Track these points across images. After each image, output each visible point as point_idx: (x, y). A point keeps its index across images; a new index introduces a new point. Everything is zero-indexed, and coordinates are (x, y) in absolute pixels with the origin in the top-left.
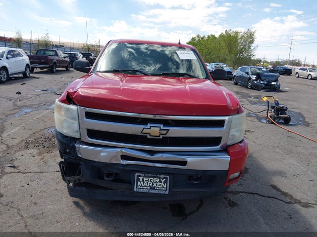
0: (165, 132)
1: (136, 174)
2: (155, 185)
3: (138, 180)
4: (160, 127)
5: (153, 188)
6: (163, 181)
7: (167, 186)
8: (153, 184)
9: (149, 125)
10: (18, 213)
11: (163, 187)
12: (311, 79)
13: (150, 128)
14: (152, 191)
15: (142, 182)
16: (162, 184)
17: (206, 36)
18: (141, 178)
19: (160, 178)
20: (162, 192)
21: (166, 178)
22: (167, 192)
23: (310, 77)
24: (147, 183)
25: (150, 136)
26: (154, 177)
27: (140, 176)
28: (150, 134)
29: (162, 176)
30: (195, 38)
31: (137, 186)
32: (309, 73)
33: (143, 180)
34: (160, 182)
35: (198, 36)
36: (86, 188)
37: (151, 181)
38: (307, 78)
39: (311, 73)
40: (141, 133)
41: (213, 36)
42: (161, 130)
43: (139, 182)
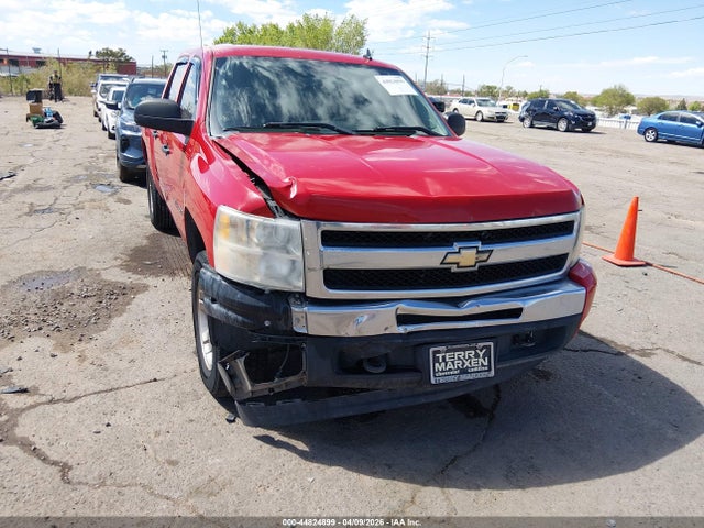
0: (485, 256)
1: (432, 350)
2: (467, 364)
3: (436, 360)
4: (477, 247)
5: (464, 371)
6: (481, 354)
7: (489, 362)
8: (464, 364)
9: (456, 246)
10: (152, 493)
11: (482, 365)
12: (483, 120)
13: (459, 252)
14: (464, 377)
15: (443, 364)
16: (481, 360)
17: (260, 27)
18: (440, 356)
19: (475, 349)
20: (483, 375)
21: (488, 348)
22: (492, 373)
23: (479, 118)
24: (453, 362)
25: (458, 267)
26: (464, 350)
27: (439, 352)
28: (457, 263)
29: (481, 345)
30: (233, 29)
31: (434, 372)
32: (478, 108)
33: (444, 358)
34: (477, 356)
35: (240, 26)
36: (304, 400)
37: (459, 359)
38: (475, 120)
39: (482, 109)
40: (442, 263)
41: (275, 27)
42: (478, 252)
43: (437, 365)
